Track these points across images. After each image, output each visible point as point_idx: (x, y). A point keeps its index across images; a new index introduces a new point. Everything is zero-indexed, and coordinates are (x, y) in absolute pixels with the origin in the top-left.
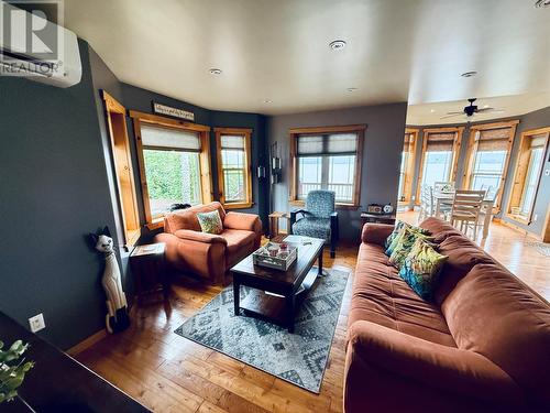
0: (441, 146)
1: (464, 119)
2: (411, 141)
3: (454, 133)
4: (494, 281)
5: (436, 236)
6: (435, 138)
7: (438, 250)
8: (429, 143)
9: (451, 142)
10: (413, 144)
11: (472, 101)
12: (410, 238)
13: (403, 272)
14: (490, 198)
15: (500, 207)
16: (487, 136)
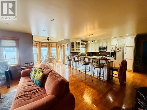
0: (45, 47)
1: (47, 41)
2: (37, 45)
3: (47, 44)
4: (52, 75)
5: (43, 69)
6: (43, 45)
7: (43, 72)
8: (42, 46)
9: (46, 46)
10: (38, 46)
11: (48, 37)
12: (36, 71)
13: (35, 81)
14: (55, 58)
15: (57, 59)
16: (53, 45)
